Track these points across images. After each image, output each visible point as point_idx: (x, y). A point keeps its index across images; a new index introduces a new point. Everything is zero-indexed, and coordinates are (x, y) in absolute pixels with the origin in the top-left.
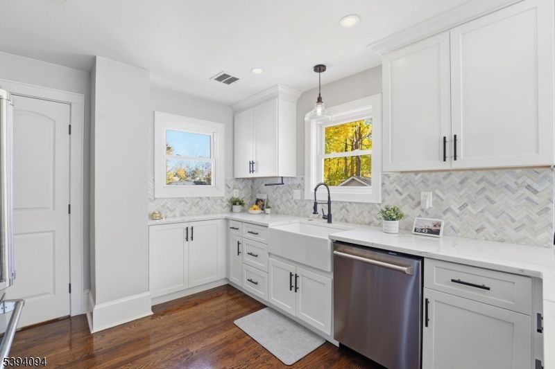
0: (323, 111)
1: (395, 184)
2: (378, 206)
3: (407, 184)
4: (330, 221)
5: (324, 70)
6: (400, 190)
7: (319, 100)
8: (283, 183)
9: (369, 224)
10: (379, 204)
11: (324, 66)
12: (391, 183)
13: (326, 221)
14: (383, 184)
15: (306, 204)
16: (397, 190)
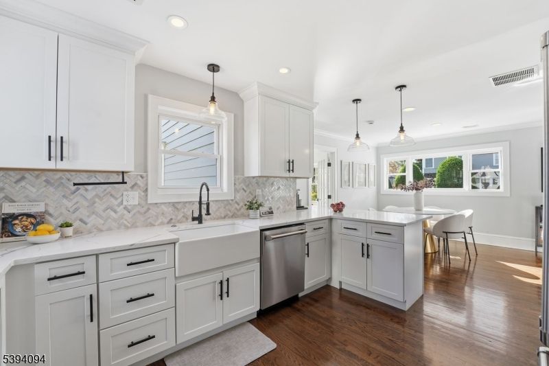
0: (216, 110)
1: (242, 184)
2: (231, 202)
3: (248, 185)
4: (200, 222)
5: (218, 71)
6: (245, 188)
7: (213, 99)
8: (124, 182)
9: (225, 217)
10: (232, 200)
11: (218, 66)
12: (240, 184)
13: (197, 222)
14: (235, 184)
15: (149, 209)
16: (243, 189)
